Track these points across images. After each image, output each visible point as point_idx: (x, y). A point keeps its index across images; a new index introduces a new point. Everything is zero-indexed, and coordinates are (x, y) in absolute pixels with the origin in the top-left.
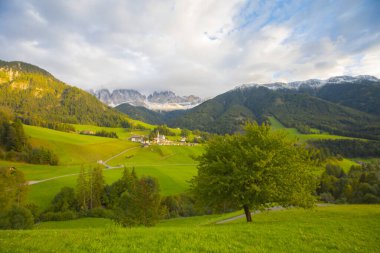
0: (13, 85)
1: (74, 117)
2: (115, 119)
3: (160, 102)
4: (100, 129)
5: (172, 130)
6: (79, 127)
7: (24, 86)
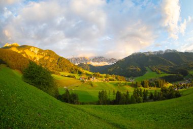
0: (45, 58)
1: (61, 69)
2: (76, 70)
3: (98, 62)
4: (69, 74)
5: (101, 75)
6: (62, 73)
7: (47, 58)
